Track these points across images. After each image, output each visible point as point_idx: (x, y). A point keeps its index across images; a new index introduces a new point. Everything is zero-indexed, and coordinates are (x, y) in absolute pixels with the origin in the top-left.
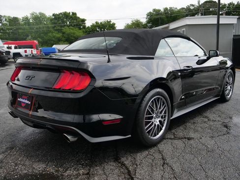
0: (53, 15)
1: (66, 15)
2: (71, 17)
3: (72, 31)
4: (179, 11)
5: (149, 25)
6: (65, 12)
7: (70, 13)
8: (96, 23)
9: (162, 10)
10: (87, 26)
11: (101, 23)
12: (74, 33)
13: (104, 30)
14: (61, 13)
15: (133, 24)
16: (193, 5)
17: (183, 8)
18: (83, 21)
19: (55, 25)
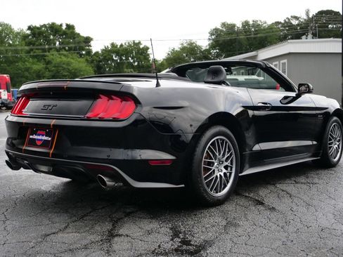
0: (29, 28)
1: (54, 29)
2: (65, 33)
3: (64, 59)
4: (271, 28)
5: (213, 52)
6: (53, 24)
7: (61, 25)
8: (113, 45)
9: (239, 25)
10: (94, 51)
11: (121, 45)
12: (68, 64)
13: (127, 59)
14: (44, 26)
15: (183, 49)
16: (296, 18)
17: (278, 23)
18: (88, 40)
19: (31, 47)
